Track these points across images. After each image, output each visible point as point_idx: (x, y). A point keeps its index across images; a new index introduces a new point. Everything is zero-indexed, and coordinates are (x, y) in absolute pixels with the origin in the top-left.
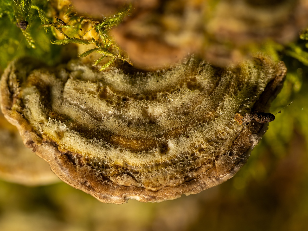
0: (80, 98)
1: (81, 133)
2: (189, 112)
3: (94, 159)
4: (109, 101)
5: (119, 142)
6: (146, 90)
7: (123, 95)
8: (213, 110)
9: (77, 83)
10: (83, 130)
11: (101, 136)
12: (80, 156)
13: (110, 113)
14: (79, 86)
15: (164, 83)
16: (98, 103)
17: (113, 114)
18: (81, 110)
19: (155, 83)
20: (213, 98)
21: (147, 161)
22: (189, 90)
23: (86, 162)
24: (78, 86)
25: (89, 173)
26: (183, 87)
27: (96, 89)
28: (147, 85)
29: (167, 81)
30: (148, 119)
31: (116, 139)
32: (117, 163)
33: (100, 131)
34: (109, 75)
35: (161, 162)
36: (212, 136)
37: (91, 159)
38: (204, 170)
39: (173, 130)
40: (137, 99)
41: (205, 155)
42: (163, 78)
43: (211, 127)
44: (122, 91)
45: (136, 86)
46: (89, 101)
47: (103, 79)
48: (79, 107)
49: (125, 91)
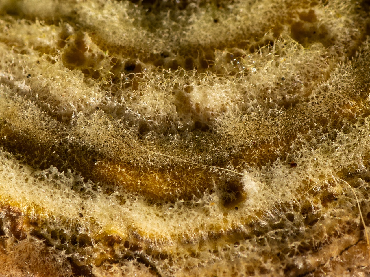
0: (14, 65)
1: (19, 154)
2: (297, 102)
3: (51, 221)
4: (90, 72)
5: (116, 178)
6: (186, 44)
7: (125, 55)
8: (359, 95)
9: (8, 26)
10: (24, 146)
11: (70, 161)
12: (16, 213)
13: (93, 103)
14: (13, 33)
15: (232, 26)
16: (62, 76)
17: (100, 105)
18: (18, 96)
19: (209, 25)
20: (358, 65)
21: (187, 225)
22: (297, 43)
23: (32, 228)
24: (11, 32)
25: (39, 256)
26: (281, 36)
27: (56, 41)
28: (189, 29)
29: (240, 21)
30: (192, 117)
31: (109, 170)
32: (110, 231)
33: (67, 150)
34: (90, 6)
35: (225, 230)
36: (356, 163)
37: (42, 221)
38: (334, 250)
39: (255, 147)
40: (162, 67)
41: (337, 211)
42: (229, 14)
43: (355, 138)
44: (123, 45)
45: (160, 32)
46: (40, 71)
47: (75, 16)
48: (14, 86)
49: (132, 45)
